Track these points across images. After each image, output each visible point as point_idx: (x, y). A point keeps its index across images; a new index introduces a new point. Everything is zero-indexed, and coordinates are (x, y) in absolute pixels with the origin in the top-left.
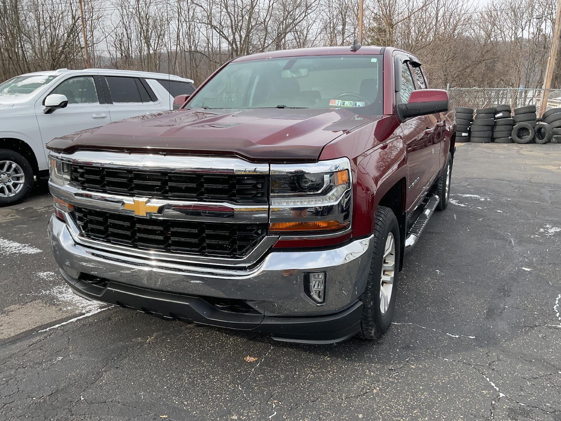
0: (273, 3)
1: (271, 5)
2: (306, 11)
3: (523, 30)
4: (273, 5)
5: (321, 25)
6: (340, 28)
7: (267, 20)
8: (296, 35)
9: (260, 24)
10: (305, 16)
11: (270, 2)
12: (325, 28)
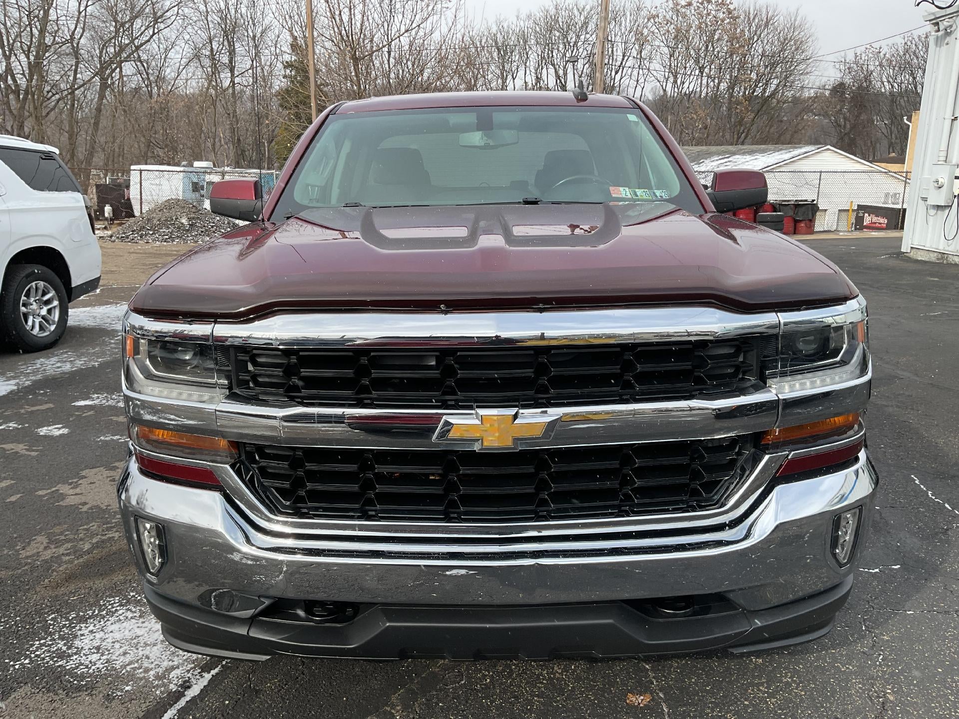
0: (87, 6)
1: (82, 9)
2: (154, 25)
3: (514, 79)
4: (85, 10)
5: (188, 51)
6: (225, 59)
7: (77, 36)
8: (141, 68)
9: (64, 43)
10: (154, 34)
11: (80, 4)
12: (197, 56)
